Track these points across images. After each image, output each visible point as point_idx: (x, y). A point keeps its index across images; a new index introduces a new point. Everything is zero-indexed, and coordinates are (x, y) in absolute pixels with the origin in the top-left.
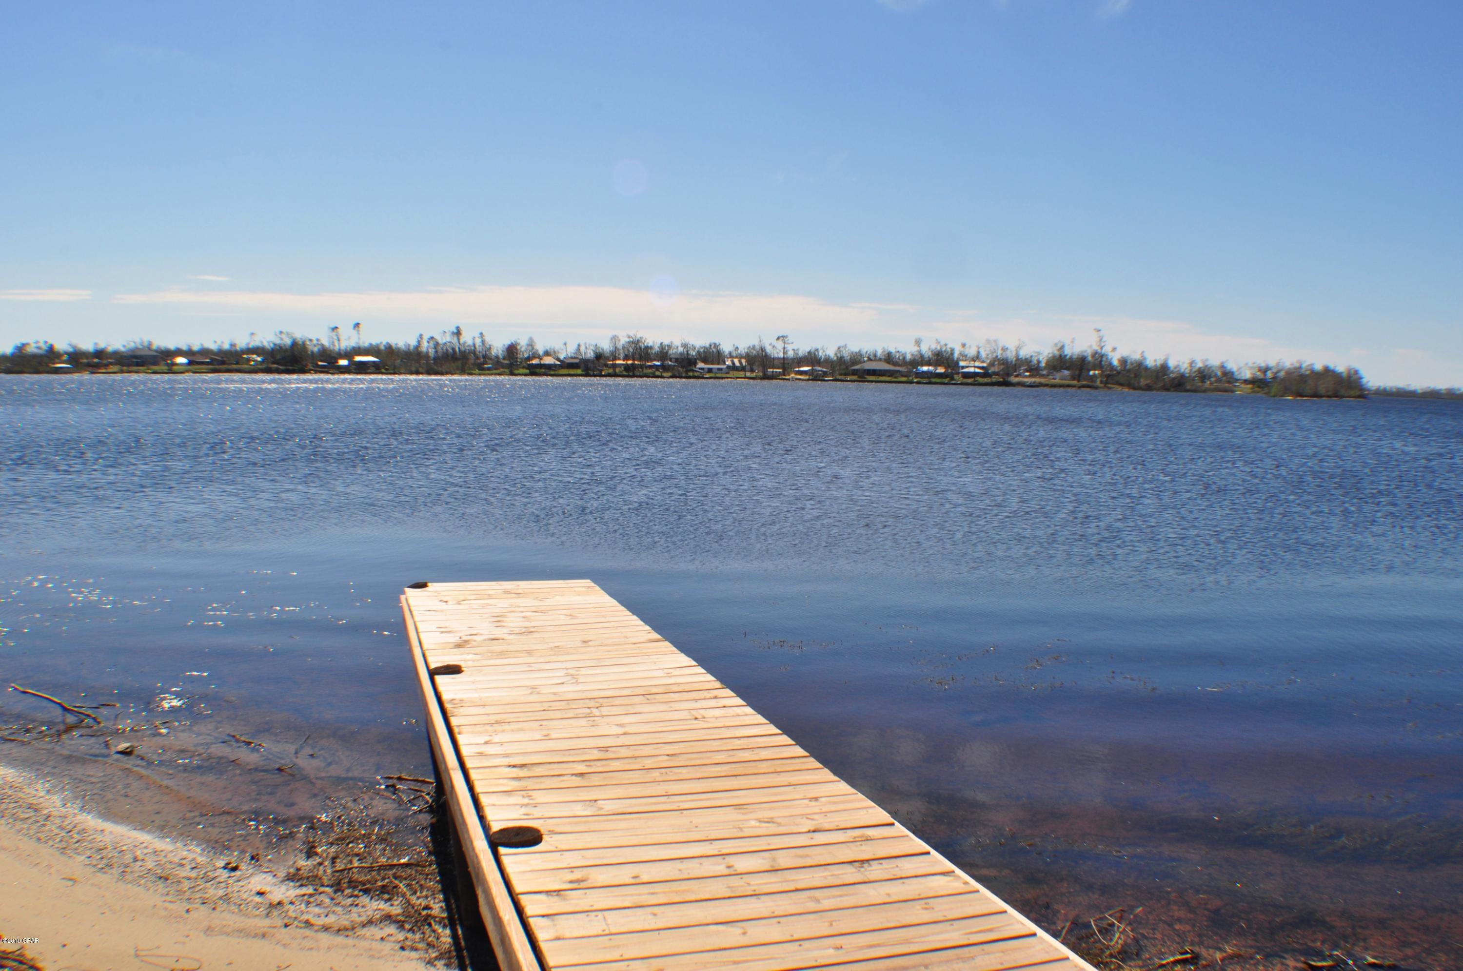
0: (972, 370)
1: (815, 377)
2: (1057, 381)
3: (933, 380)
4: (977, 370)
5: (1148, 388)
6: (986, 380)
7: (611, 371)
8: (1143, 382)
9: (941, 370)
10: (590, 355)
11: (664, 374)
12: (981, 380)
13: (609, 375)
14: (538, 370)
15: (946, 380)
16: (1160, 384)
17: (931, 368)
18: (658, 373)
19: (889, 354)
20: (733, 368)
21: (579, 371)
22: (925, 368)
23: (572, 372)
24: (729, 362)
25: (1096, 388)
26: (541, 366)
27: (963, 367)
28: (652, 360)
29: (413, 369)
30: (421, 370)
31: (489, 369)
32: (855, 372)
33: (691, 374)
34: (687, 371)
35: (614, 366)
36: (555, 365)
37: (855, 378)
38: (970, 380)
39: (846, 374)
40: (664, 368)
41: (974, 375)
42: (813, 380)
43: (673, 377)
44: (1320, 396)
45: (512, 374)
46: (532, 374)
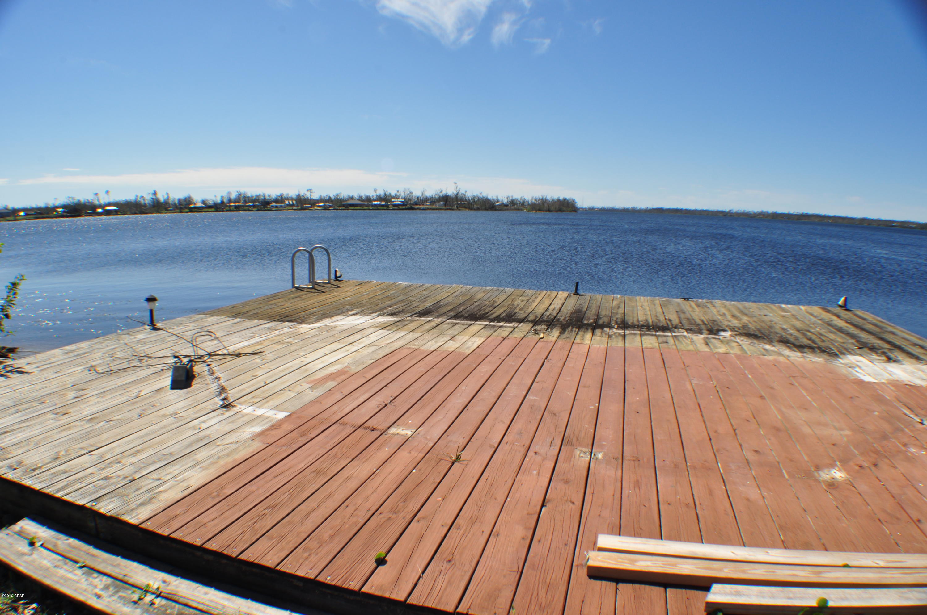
0: (397, 203)
1: (325, 208)
2: (438, 207)
3: (379, 208)
4: (399, 203)
5: (478, 209)
6: (403, 207)
7: (228, 209)
8: (475, 206)
9: (383, 203)
10: (219, 201)
11: (254, 209)
12: (401, 207)
13: (227, 211)
14: (193, 210)
15: (385, 208)
16: (484, 207)
17: (378, 202)
18: (250, 209)
19: (361, 197)
20: (289, 205)
21: (213, 210)
22: (376, 203)
23: (210, 210)
24: (287, 202)
25: (453, 210)
26: (195, 208)
27: (393, 202)
28: (248, 203)
29: (133, 212)
30: (137, 212)
31: (171, 210)
32: (344, 205)
33: (266, 209)
34: (264, 208)
35: (230, 206)
36: (202, 207)
37: (344, 208)
38: (396, 208)
39: (340, 206)
40: (254, 206)
41: (398, 205)
42: (324, 209)
43: (258, 210)
44: (552, 211)
45: (181, 212)
46: (191, 211)
